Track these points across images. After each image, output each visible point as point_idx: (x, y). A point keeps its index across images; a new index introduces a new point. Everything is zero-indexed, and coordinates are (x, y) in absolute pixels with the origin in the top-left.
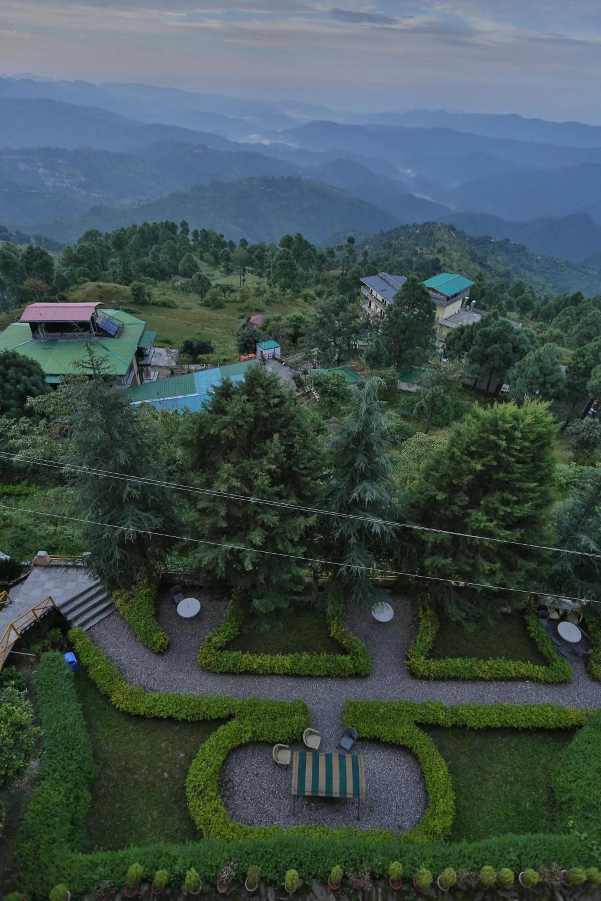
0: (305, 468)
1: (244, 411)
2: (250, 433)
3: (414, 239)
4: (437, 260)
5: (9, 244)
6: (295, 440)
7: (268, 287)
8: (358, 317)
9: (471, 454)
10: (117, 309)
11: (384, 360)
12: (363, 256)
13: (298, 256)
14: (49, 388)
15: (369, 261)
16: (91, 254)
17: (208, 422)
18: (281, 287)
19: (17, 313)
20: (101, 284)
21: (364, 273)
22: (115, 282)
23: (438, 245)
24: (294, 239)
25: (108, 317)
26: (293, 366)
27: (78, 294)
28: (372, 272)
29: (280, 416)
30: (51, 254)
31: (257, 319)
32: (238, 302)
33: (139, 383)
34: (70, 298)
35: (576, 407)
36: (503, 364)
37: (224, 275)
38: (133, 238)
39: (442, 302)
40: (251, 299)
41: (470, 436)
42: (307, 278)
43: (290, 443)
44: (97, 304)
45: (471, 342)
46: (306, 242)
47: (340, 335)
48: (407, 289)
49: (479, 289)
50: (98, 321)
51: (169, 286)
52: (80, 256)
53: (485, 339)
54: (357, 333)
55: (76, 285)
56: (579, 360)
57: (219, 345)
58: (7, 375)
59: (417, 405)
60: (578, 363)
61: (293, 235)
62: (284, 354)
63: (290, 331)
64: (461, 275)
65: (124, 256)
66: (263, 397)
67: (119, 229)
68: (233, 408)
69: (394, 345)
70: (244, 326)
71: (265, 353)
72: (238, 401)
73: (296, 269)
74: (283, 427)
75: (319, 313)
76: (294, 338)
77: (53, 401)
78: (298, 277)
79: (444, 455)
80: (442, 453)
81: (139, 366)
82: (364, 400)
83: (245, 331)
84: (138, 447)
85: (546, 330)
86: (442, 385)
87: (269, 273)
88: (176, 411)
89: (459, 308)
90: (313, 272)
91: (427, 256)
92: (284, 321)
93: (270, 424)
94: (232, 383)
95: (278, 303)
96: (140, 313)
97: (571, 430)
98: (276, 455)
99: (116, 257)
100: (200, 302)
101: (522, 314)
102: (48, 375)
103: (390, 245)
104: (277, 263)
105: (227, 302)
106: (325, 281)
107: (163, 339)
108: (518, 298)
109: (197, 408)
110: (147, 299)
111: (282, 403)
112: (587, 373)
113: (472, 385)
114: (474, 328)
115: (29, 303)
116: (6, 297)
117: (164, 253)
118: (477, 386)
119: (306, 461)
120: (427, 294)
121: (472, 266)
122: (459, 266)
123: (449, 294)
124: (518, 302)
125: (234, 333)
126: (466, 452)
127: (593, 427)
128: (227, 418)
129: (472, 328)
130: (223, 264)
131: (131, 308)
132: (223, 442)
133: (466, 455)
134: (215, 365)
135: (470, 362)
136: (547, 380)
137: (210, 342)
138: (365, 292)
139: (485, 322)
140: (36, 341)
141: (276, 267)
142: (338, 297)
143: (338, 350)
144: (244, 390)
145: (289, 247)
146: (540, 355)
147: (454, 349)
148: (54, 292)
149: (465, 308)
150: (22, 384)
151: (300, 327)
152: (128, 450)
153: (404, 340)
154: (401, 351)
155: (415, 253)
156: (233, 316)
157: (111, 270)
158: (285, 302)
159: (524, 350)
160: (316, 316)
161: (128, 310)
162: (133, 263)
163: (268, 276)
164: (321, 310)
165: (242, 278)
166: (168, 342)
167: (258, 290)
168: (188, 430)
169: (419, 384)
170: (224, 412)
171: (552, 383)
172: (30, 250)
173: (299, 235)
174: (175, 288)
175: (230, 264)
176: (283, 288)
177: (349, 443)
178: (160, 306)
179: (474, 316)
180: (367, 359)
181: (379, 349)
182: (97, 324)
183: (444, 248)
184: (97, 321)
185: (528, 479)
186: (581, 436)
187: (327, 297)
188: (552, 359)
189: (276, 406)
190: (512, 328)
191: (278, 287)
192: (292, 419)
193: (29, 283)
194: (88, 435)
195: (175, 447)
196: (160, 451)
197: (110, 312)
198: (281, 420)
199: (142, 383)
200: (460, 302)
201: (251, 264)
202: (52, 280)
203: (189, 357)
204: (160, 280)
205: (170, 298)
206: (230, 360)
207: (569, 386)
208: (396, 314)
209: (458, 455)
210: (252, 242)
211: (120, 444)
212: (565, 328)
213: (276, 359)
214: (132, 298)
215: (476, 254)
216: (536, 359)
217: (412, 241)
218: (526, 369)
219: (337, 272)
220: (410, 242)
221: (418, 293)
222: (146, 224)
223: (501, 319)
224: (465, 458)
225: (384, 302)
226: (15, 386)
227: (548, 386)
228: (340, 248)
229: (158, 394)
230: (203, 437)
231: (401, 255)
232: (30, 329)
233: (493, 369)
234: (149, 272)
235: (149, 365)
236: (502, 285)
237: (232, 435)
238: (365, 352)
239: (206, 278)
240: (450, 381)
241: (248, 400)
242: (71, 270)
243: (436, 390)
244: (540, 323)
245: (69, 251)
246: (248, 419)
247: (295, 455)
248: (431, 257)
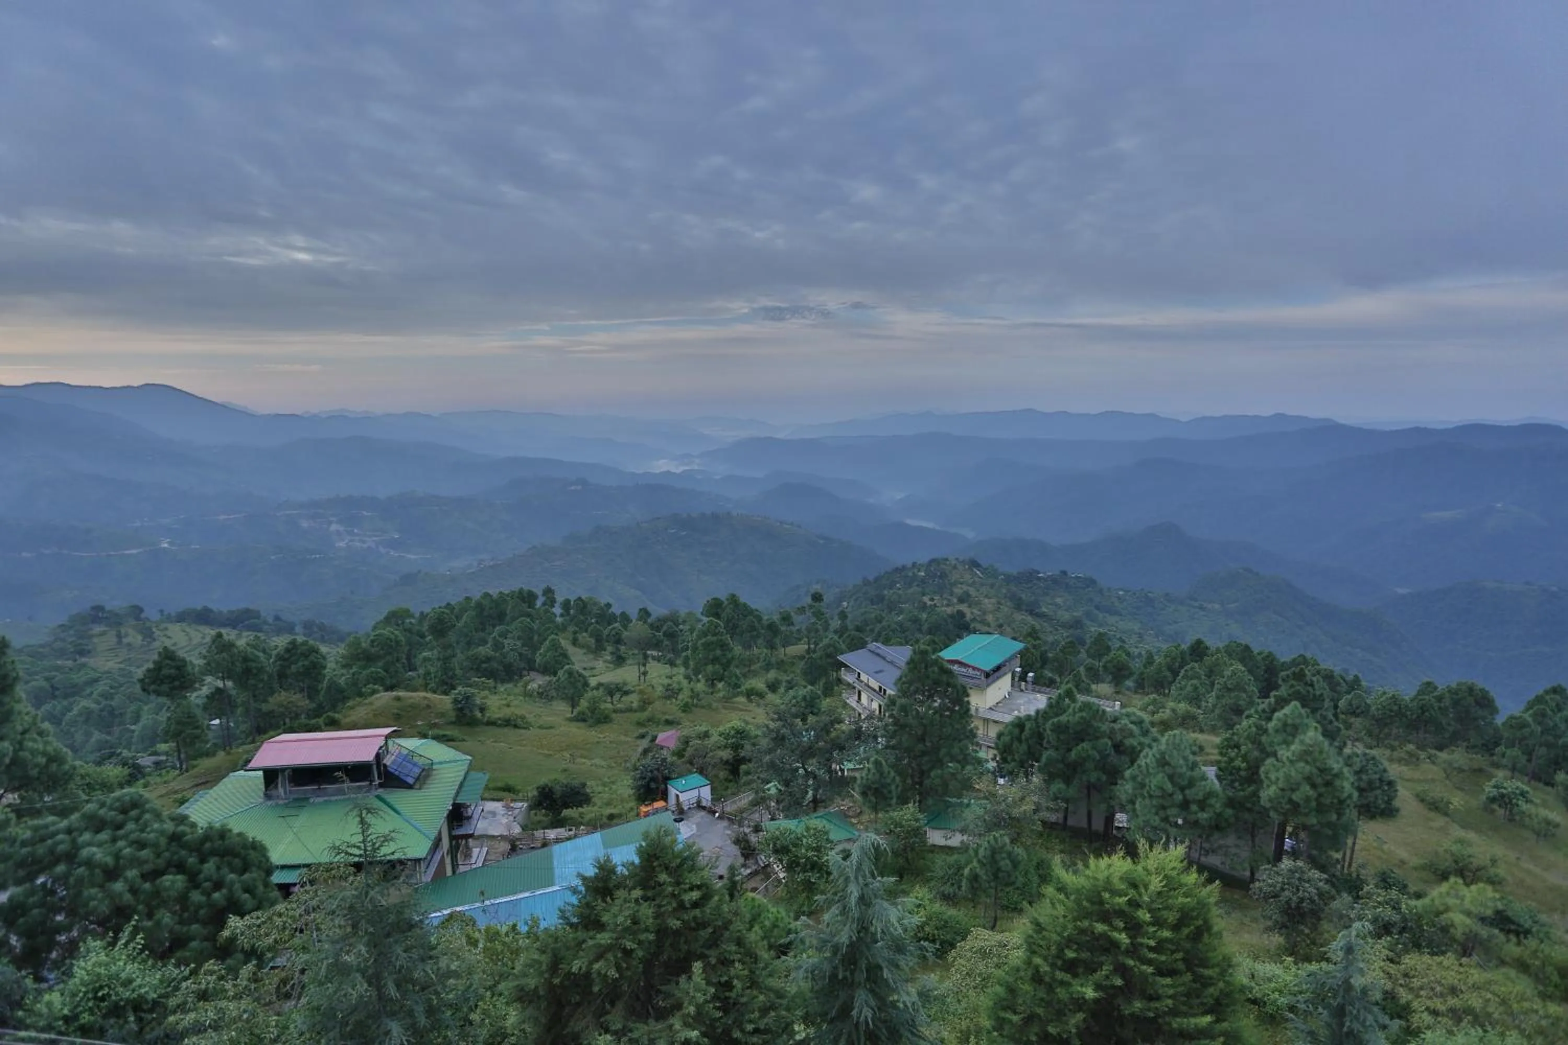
0: (756, 1031)
1: (635, 922)
2: (648, 963)
3: (918, 586)
4: (961, 614)
5: (257, 638)
6: (732, 972)
7: (685, 683)
8: (840, 721)
9: (1071, 967)
10: (425, 736)
11: (894, 794)
12: (840, 619)
13: (733, 629)
14: (276, 894)
15: (850, 626)
16: (391, 647)
17: (568, 949)
18: (707, 681)
19: (247, 752)
20: (401, 694)
21: (843, 647)
22: (426, 690)
23: (958, 591)
24: (726, 602)
25: (405, 752)
26: (731, 819)
27: (360, 713)
28: (857, 644)
29: (702, 925)
30: (324, 649)
31: (668, 738)
32: (636, 711)
33: (449, 872)
34: (345, 721)
35: (1257, 840)
36: (1104, 778)
37: (611, 666)
38: (464, 617)
39: (978, 682)
40: (658, 705)
41: (1058, 929)
42: (751, 662)
43: (725, 979)
44: (387, 731)
45: (1041, 745)
46: (745, 605)
47: (813, 755)
48: (915, 668)
49: (1037, 653)
50: (388, 761)
51: (517, 690)
52: (373, 650)
53: (1062, 737)
54: (842, 748)
55: (358, 699)
56: (1233, 754)
57: (600, 789)
58: (200, 872)
59: (966, 871)
60: (1232, 760)
61: (723, 596)
62: (717, 797)
63: (726, 754)
64: (1001, 634)
65: (445, 647)
66: (670, 889)
67: (443, 604)
68: (615, 916)
69: (909, 764)
70: (646, 752)
71: (682, 797)
72: (625, 901)
73: (731, 650)
74: (710, 947)
75: (772, 720)
76: (734, 767)
77: (278, 921)
78: (736, 662)
79: (1022, 974)
80: (1018, 970)
81: (452, 838)
82: (852, 878)
83: (648, 761)
84: (431, 1011)
85: (1164, 707)
86: (1005, 827)
87: (687, 658)
88: (515, 926)
89: (1009, 687)
90: (759, 651)
91: (943, 609)
92: (715, 738)
93: (685, 942)
94: (615, 866)
95: (703, 707)
96: (464, 740)
97: (1261, 889)
98: (699, 1007)
99: (431, 650)
100: (569, 715)
101: (1116, 685)
102: (277, 867)
103: (881, 599)
104: (700, 642)
105: (615, 711)
106: (780, 665)
107: (500, 784)
108: (1104, 660)
109: (550, 921)
110: (479, 715)
111: (706, 898)
112: (1253, 777)
113: (1061, 821)
114: (1040, 720)
115: (272, 733)
116: (232, 725)
117: (513, 638)
118: (1070, 822)
119: (757, 1014)
120: (950, 673)
121: (1019, 617)
122: (997, 619)
123: (988, 668)
124: (1104, 667)
125: (628, 765)
126: (1059, 963)
127: (1300, 879)
128: (604, 938)
129: (1036, 719)
130: (610, 649)
131: (448, 733)
132: (596, 989)
133: (1060, 970)
134: (594, 826)
135: (1045, 780)
136: (1189, 797)
137: (584, 785)
138: (849, 678)
139: (1055, 708)
140: (269, 803)
141: (697, 648)
142: (803, 690)
143: (811, 782)
144: (637, 878)
145: (717, 616)
146: (1163, 754)
147: (1014, 760)
148: (317, 712)
149: (1020, 686)
150: (224, 891)
151: (742, 747)
152: (409, 1021)
153: (924, 753)
154: (922, 773)
155: (924, 607)
156: (626, 735)
157: (421, 671)
158: (715, 705)
159: (1133, 748)
160: (767, 726)
161: (444, 736)
162: (460, 656)
163: (686, 664)
164: (776, 716)
165: (642, 669)
166: (508, 789)
167: (668, 688)
168: (531, 966)
169: (963, 831)
170: (600, 926)
171: (1199, 801)
172: (290, 646)
173: (734, 596)
174: (528, 695)
175: (623, 648)
176: (712, 682)
177: (836, 968)
178: (500, 726)
179: (1036, 699)
180: (864, 794)
181: (882, 774)
182: (385, 766)
183: (969, 595)
184: (385, 761)
185: (1191, 1007)
186: (1283, 899)
187: (786, 691)
188: (1186, 759)
189: (696, 905)
190: (1104, 711)
191: (703, 681)
192: (727, 929)
193: (280, 698)
194: (335, 992)
195: (507, 1004)
196: (475, 1017)
197: (411, 743)
198: (705, 934)
199: (454, 872)
200: (1008, 679)
201: (657, 645)
202: (318, 692)
203: (546, 815)
204: (503, 681)
205: (518, 712)
206: (620, 816)
207: (1230, 803)
208: (904, 708)
209: (1046, 972)
210: (658, 611)
211: (396, 1008)
212: (1195, 700)
213: (704, 808)
214: (452, 715)
215: (1020, 599)
216: (1158, 761)
217: (915, 589)
218: (1147, 781)
219: (799, 648)
220: (910, 591)
221: (933, 672)
222: (487, 595)
223: (1081, 698)
224: (1060, 975)
225: (881, 691)
226: (209, 895)
227: (1194, 807)
228: (802, 610)
229: (482, 893)
230: (556, 981)
231: (901, 612)
232: (262, 780)
233: (1090, 788)
234: (486, 669)
235: (471, 836)
236: (1071, 642)
237: (613, 973)
238: (859, 782)
239: (580, 675)
240: (1018, 820)
241: (646, 898)
242: (354, 674)
243: (995, 839)
244: (1152, 696)
245: (356, 643)
246: (643, 937)
247: (735, 1004)
248: (949, 610)
